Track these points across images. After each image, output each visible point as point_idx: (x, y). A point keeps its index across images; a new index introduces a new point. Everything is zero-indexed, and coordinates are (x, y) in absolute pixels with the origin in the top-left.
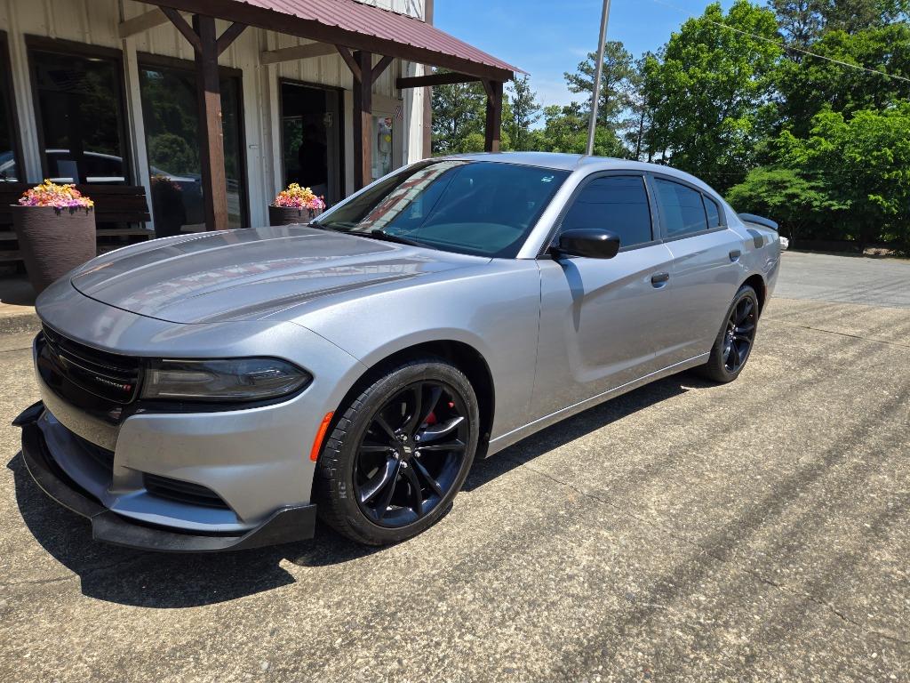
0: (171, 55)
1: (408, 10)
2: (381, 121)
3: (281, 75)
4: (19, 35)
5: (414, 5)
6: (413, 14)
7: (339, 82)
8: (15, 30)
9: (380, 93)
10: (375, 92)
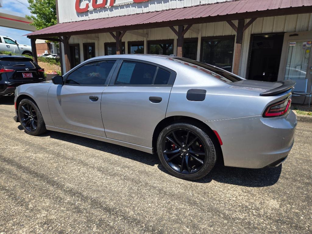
7: (284, 30)
10: (307, 30)
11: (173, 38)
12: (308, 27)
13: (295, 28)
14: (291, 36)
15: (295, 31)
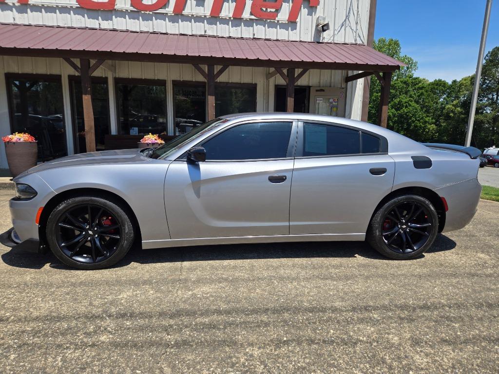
0: (226, 81)
1: (356, 40)
2: (331, 100)
3: (277, 84)
4: (170, 81)
5: (360, 37)
6: (359, 42)
7: (309, 83)
8: (169, 79)
9: (334, 86)
10: (330, 86)
11: (165, 79)
12: (331, 83)
13: (320, 83)
14: (317, 91)
15: (320, 86)
